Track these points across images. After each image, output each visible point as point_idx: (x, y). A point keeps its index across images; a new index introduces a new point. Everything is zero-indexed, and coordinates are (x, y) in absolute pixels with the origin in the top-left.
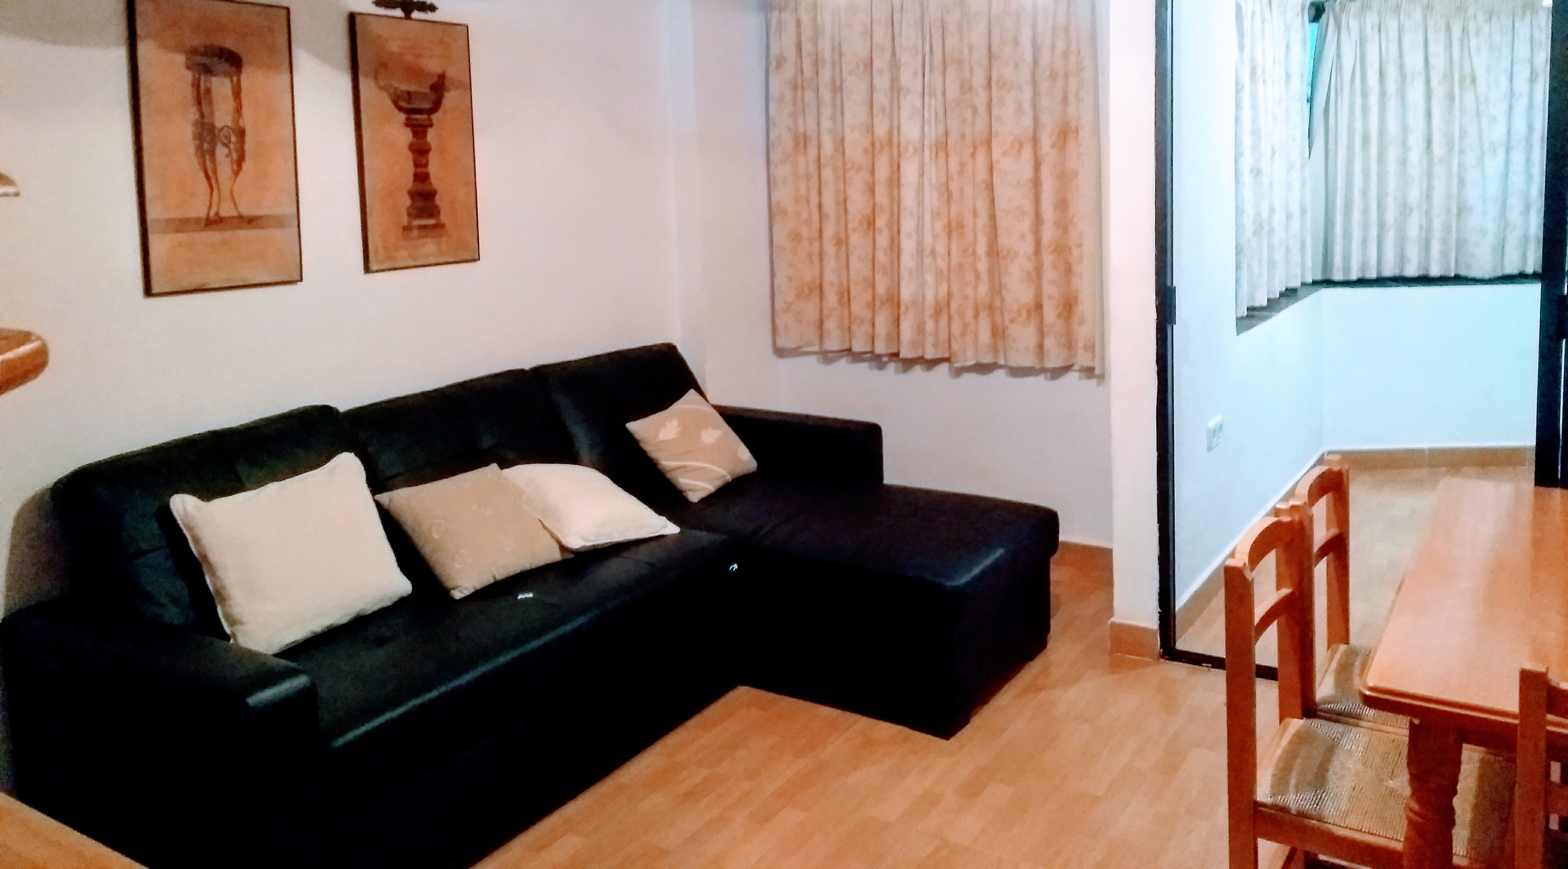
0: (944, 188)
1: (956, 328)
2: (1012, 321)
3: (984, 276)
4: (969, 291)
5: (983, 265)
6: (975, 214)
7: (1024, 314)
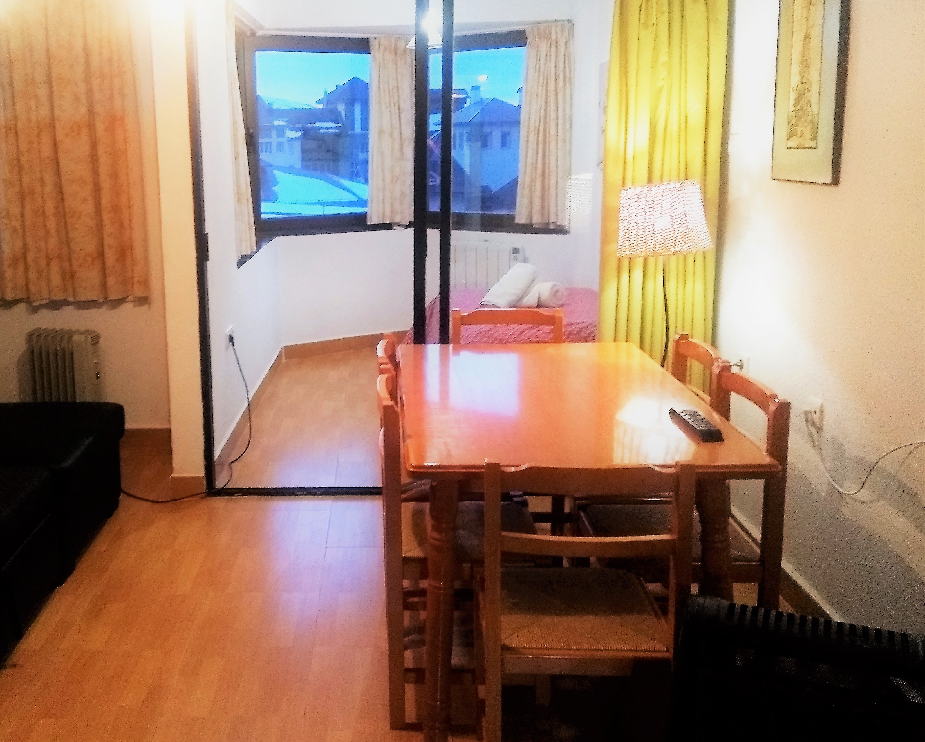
0: (15, 162)
1: (33, 274)
2: (80, 266)
3: (53, 231)
4: (42, 244)
5: (52, 223)
6: (42, 183)
7: (90, 260)
